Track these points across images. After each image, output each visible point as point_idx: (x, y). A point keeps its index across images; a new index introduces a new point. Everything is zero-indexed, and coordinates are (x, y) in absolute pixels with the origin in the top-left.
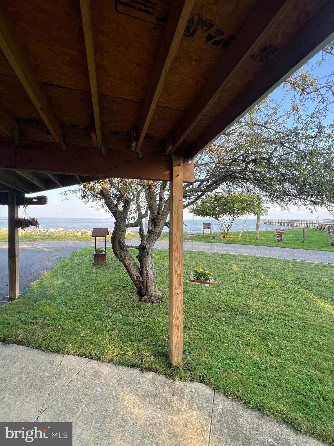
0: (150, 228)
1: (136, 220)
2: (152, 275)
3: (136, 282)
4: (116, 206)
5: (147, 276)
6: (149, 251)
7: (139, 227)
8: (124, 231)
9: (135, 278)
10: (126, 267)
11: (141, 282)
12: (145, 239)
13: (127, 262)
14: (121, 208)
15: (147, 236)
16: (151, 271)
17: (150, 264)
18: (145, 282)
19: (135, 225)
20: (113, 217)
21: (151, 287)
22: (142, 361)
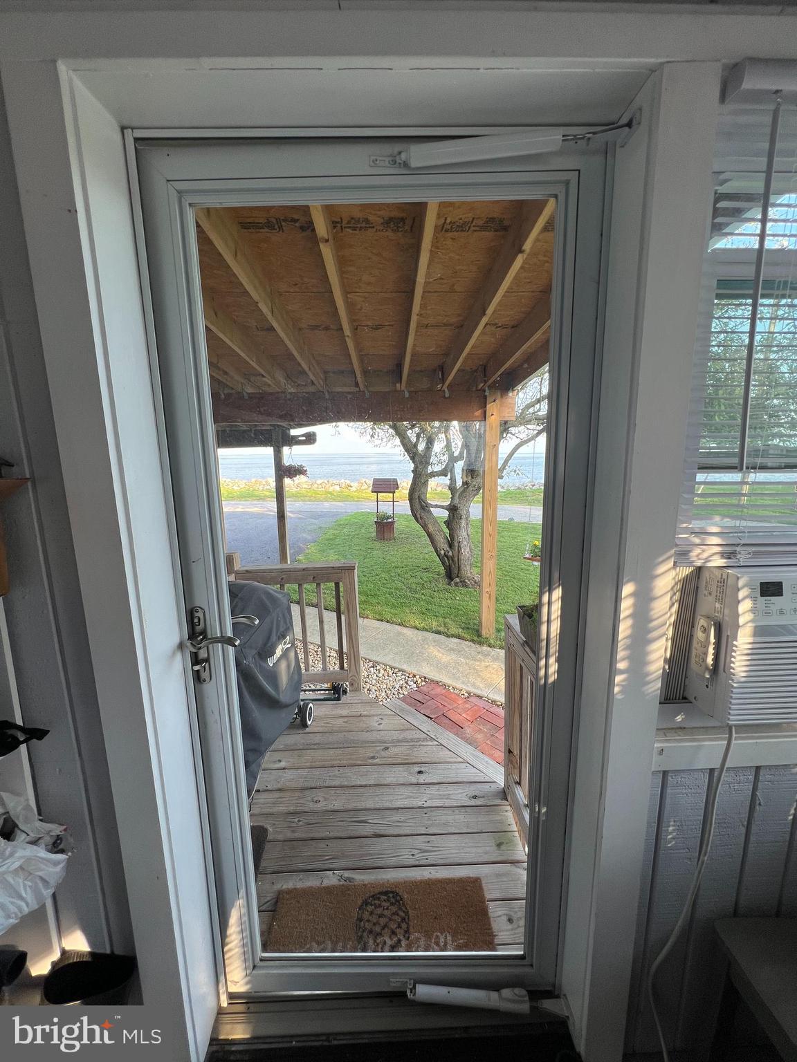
0: (465, 479)
1: (443, 467)
2: (468, 550)
3: (443, 559)
4: (415, 446)
5: (459, 551)
6: (463, 513)
7: (449, 477)
8: (426, 483)
9: (443, 552)
10: (430, 535)
11: (450, 559)
12: (457, 495)
13: (431, 528)
14: (421, 447)
15: (460, 490)
16: (465, 543)
17: (465, 534)
18: (456, 559)
19: (443, 473)
20: (411, 461)
21: (466, 566)
22: (448, 629)
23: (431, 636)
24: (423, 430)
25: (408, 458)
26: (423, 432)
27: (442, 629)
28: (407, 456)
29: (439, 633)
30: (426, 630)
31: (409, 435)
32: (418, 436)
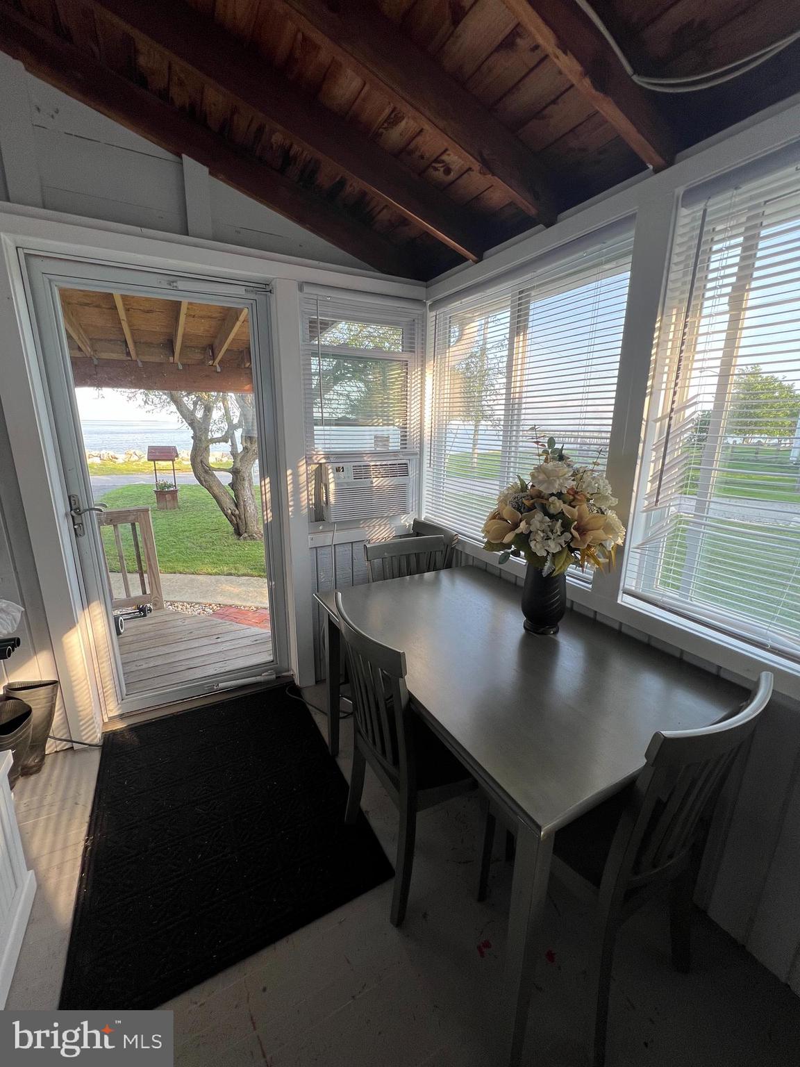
0: (245, 445)
1: (224, 434)
2: (253, 507)
3: (231, 517)
4: (193, 413)
5: (245, 509)
6: (246, 475)
7: (230, 443)
8: (207, 449)
9: (229, 511)
10: (215, 497)
11: (237, 517)
12: (239, 459)
13: (216, 491)
14: (199, 414)
15: (241, 455)
16: (250, 501)
17: (249, 493)
18: (243, 517)
19: (224, 439)
20: (190, 428)
21: (252, 522)
22: (238, 571)
23: (223, 578)
24: (199, 399)
25: (187, 425)
26: (200, 400)
27: (233, 572)
28: (185, 422)
29: (230, 574)
30: (219, 574)
31: (186, 402)
32: (195, 404)
